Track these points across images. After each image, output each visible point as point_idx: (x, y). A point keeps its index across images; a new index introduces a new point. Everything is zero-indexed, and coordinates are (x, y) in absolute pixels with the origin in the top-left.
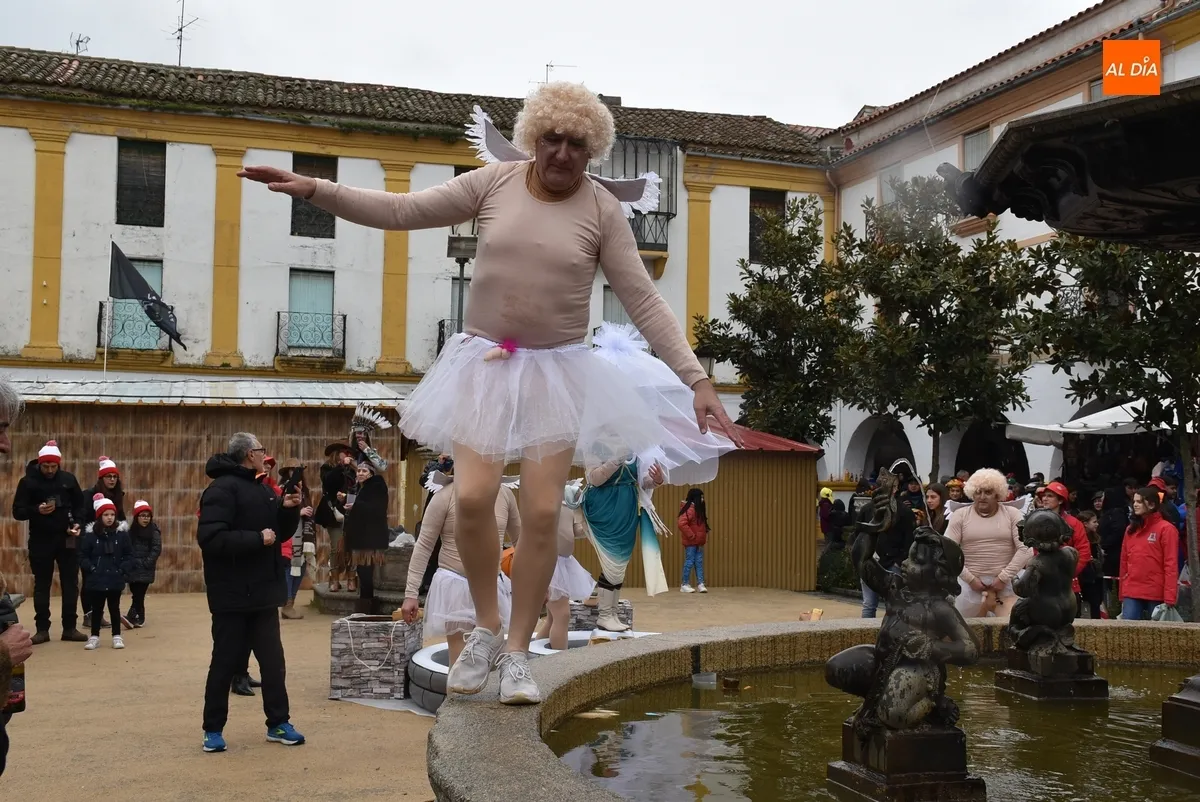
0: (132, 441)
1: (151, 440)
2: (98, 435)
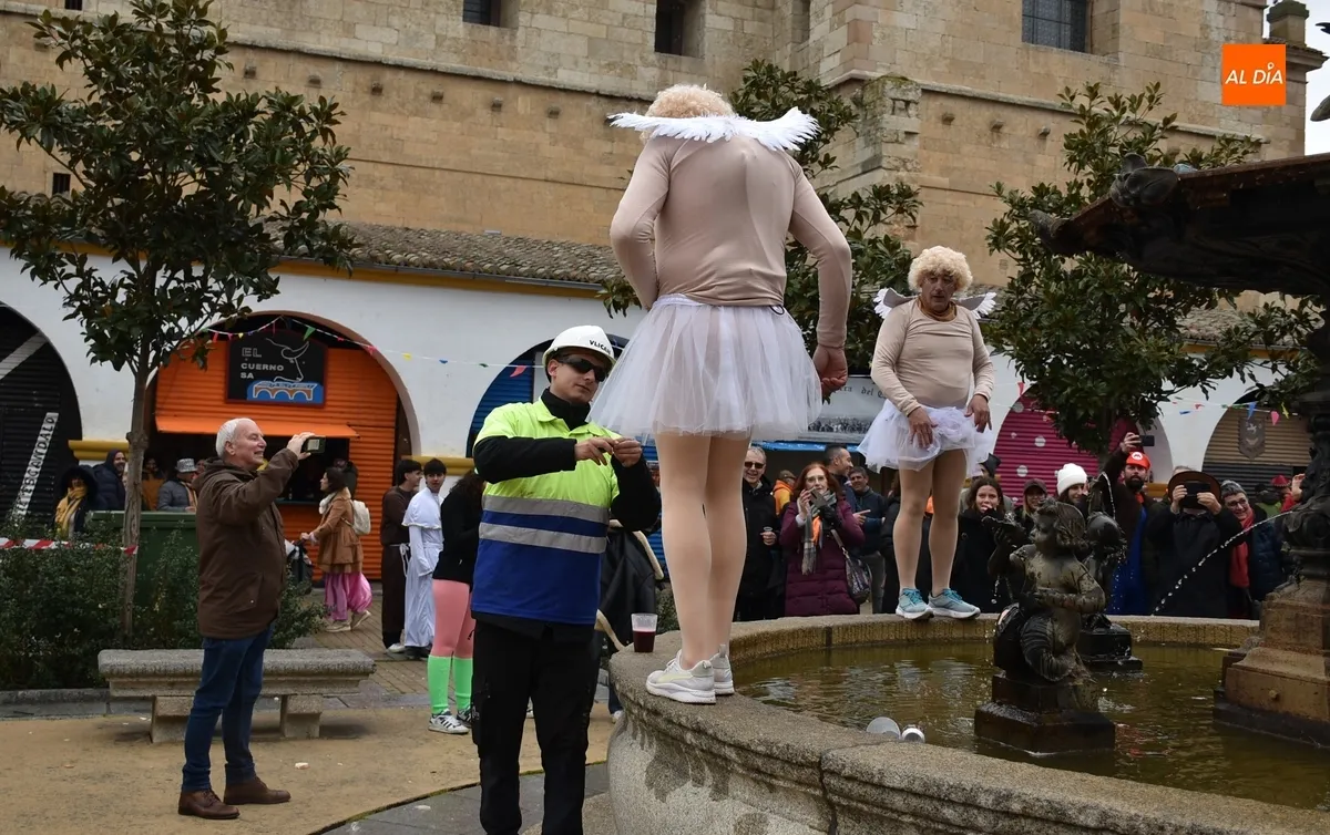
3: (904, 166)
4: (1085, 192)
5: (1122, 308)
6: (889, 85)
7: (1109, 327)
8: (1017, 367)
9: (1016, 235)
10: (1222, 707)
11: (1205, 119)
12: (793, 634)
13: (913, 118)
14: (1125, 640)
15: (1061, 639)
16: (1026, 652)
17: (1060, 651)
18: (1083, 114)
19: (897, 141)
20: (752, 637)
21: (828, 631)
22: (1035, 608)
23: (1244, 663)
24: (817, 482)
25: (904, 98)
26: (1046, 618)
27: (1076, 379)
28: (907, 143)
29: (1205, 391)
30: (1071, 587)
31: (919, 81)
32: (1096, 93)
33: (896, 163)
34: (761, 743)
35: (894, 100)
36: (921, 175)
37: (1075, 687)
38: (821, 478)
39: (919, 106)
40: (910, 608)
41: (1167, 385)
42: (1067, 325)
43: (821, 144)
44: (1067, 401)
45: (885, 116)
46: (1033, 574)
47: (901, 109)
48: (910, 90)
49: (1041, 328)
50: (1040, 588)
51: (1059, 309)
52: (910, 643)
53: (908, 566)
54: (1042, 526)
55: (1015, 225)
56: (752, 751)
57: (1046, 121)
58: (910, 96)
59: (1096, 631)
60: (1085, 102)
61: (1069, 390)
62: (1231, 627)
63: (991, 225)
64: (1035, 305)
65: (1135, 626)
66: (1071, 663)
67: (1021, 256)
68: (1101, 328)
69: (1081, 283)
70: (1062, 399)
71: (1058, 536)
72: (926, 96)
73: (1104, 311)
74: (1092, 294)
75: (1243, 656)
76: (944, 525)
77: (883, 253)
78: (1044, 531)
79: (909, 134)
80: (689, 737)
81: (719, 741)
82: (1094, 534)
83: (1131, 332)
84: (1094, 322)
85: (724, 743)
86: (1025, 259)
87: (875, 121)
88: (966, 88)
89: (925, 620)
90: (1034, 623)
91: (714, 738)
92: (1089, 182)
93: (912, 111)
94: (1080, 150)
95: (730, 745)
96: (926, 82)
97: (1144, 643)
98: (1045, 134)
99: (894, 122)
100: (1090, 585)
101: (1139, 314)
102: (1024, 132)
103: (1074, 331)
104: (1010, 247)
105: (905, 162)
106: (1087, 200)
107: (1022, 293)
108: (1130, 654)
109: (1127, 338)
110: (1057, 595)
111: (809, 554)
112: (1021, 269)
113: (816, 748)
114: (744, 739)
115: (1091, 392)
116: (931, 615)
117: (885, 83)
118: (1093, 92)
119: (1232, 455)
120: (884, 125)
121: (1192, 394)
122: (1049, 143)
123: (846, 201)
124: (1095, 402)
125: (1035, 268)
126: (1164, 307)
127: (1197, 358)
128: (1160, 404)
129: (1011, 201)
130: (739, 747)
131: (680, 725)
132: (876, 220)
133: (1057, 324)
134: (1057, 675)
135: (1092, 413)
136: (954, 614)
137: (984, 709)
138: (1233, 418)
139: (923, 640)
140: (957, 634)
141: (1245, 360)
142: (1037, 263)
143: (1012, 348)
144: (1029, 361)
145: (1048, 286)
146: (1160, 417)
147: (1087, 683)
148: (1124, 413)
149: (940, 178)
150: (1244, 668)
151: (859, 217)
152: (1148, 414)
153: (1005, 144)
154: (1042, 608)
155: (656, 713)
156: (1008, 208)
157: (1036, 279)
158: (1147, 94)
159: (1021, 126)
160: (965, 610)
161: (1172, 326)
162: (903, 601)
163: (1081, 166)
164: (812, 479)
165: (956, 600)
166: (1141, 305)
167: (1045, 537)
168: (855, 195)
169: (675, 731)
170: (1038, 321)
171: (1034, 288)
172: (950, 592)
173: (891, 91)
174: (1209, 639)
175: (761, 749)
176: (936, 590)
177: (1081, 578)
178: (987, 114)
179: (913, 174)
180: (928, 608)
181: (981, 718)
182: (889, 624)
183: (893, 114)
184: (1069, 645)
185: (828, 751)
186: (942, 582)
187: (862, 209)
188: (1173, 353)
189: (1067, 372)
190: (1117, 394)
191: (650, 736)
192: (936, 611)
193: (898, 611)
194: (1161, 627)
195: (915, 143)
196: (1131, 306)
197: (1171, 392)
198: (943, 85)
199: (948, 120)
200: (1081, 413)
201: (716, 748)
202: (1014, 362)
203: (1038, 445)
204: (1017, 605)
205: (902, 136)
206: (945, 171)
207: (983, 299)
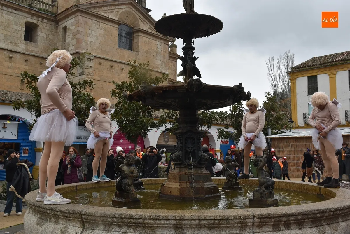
0: (306, 145)
1: (309, 144)
2: (299, 143)
3: (90, 74)
4: (133, 84)
5: (140, 111)
6: (86, 55)
7: (137, 115)
8: (117, 124)
9: (117, 93)
10: (160, 195)
11: (157, 68)
12: (68, 188)
13: (92, 63)
14: (141, 184)
15: (130, 183)
16: (123, 186)
17: (130, 186)
18: (133, 66)
19: (88, 68)
20: (59, 189)
21: (76, 186)
22: (124, 177)
23: (165, 186)
24: (71, 152)
25: (90, 58)
26: (127, 179)
27: (130, 127)
28: (90, 69)
29: (157, 129)
30: (132, 172)
31: (94, 54)
32: (136, 62)
33: (88, 74)
34: (67, 210)
35: (87, 58)
36: (94, 77)
37: (133, 193)
38: (72, 151)
39: (93, 60)
40: (95, 180)
41: (149, 128)
42: (128, 114)
43: (71, 70)
44: (128, 132)
45: (85, 62)
46: (124, 170)
47: (89, 61)
48: (91, 56)
49: (122, 115)
50: (125, 173)
51: (127, 111)
52: (95, 188)
53: (96, 170)
54: (126, 160)
55: (117, 91)
56: (65, 212)
57: (123, 66)
58: (91, 58)
59: (136, 182)
60: (133, 64)
61: (128, 129)
62: (162, 179)
63: (111, 91)
64: (121, 110)
65: (143, 181)
66: (132, 188)
67: (118, 98)
68: (136, 115)
69: (131, 105)
70: (127, 131)
71: (129, 162)
72: (95, 58)
73: (136, 111)
74: (134, 108)
75: (164, 185)
76: (103, 160)
77: (86, 97)
78: (126, 161)
79: (91, 67)
80: (49, 212)
81: (57, 211)
82: (135, 161)
83: (142, 116)
84: (134, 114)
85: (58, 211)
86: (119, 99)
87: (83, 63)
88: (105, 57)
89: (98, 183)
90: (124, 180)
91: (56, 211)
92: (134, 82)
93: (92, 61)
94: (132, 74)
95: (59, 212)
96: (95, 55)
97: (145, 184)
98: (123, 69)
99: (87, 64)
100: (136, 171)
101: (143, 112)
102: (118, 68)
103: (130, 116)
104: (116, 96)
105: (90, 73)
106: (133, 86)
107: (118, 106)
108: (142, 186)
109: (141, 118)
110: (129, 174)
111: (69, 169)
112: (118, 101)
113: (80, 210)
114: (63, 210)
115: (133, 130)
116: (100, 181)
117: (85, 54)
118: (135, 62)
119: (162, 143)
120: (85, 64)
121: (155, 130)
122: (123, 71)
123: (77, 84)
124: (134, 132)
125: (121, 101)
126: (149, 110)
127: (156, 122)
128: (148, 132)
129: (116, 85)
130: (61, 212)
131: (46, 209)
132: (85, 88)
133: (126, 114)
134: (129, 191)
135: (133, 134)
136: (105, 181)
137: (114, 199)
138: (163, 134)
139: (98, 187)
140: (105, 185)
141: (165, 122)
142: (122, 100)
143: (116, 119)
144: (120, 123)
145: (124, 105)
146: (148, 135)
147: (135, 192)
148: (140, 134)
149: (98, 78)
150: (164, 187)
151: (80, 88)
152: (145, 134)
153: (114, 71)
154: (126, 177)
155: (39, 207)
156: (115, 86)
157: (121, 104)
158: (147, 63)
159: (117, 67)
160: (107, 179)
161: (151, 115)
162: (94, 178)
163: (132, 78)
164: (70, 151)
165: (105, 178)
166: (144, 110)
167: (126, 162)
168: (80, 82)
169: (45, 211)
170: (122, 113)
171: (121, 105)
172: (104, 176)
173: (87, 56)
174: (158, 182)
175: (67, 212)
176: (101, 175)
177: (134, 170)
178: (110, 63)
179: (92, 77)
180: (99, 180)
181: (113, 202)
182: (90, 184)
183: (87, 61)
184: (132, 184)
185: (83, 210)
186: (102, 174)
187: (81, 86)
188: (150, 121)
189: (128, 125)
190: (139, 130)
191: (37, 213)
192: (101, 180)
193: (92, 181)
194: (148, 180)
195: (93, 69)
196: (142, 110)
197: (150, 129)
198: (99, 56)
199: (100, 64)
200: (131, 134)
201: (56, 213)
202: (116, 123)
203: (121, 141)
204: (121, 177)
205: (89, 67)
206: (99, 76)
207: (112, 110)
